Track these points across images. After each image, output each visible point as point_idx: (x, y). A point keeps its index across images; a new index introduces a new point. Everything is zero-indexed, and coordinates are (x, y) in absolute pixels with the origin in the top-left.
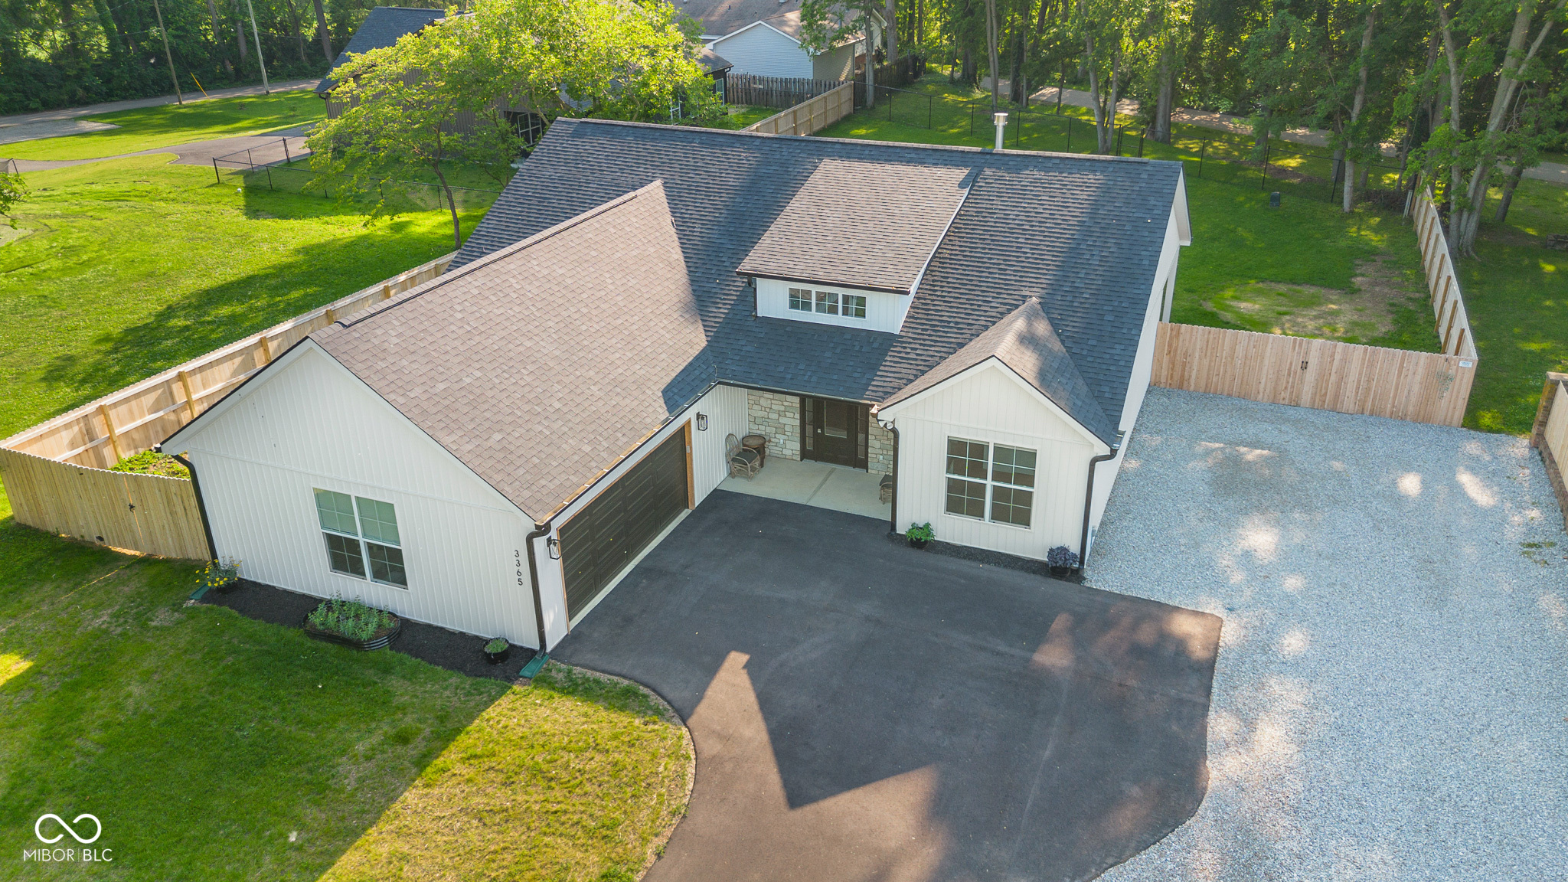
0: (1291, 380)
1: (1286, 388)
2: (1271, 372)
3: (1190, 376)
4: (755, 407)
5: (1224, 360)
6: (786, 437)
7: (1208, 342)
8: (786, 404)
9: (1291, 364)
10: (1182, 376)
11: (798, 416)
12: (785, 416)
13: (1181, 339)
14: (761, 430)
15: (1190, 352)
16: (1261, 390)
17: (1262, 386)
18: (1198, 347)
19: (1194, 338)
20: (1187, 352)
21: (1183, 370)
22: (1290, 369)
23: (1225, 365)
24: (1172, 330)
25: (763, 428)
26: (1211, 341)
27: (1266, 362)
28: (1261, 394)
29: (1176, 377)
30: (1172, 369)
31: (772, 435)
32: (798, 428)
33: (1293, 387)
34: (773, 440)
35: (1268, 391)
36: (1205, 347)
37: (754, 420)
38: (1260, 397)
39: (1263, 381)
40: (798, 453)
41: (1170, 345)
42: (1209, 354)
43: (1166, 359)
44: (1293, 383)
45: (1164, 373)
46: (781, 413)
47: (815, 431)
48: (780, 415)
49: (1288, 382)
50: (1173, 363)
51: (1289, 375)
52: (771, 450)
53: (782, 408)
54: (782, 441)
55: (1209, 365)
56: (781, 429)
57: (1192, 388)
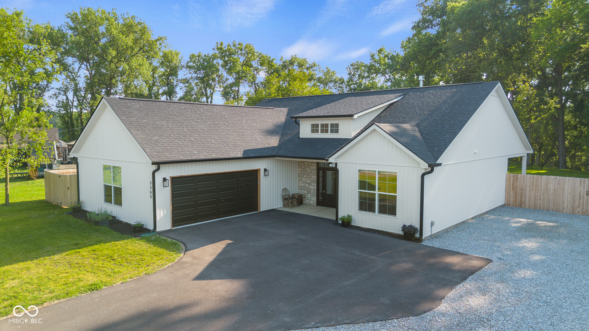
0: (581, 201)
1: (579, 206)
2: (569, 197)
3: (525, 200)
4: (301, 182)
5: (542, 192)
6: (311, 195)
7: (533, 182)
8: (311, 179)
9: (580, 192)
10: (521, 201)
11: (316, 185)
12: (311, 185)
13: (519, 181)
14: (302, 192)
15: (524, 188)
16: (565, 208)
17: (566, 204)
18: (528, 185)
19: (525, 180)
20: (522, 188)
21: (521, 197)
22: (580, 195)
23: (543, 194)
24: (513, 177)
25: (303, 191)
26: (534, 182)
27: (566, 192)
28: (565, 209)
29: (518, 201)
30: (516, 197)
31: (306, 195)
32: (316, 190)
33: (583, 205)
34: (306, 197)
35: (569, 207)
36: (531, 185)
37: (300, 188)
38: (565, 211)
39: (566, 202)
40: (316, 202)
41: (513, 185)
42: (534, 189)
43: (512, 192)
44: (583, 202)
45: (512, 199)
46: (310, 184)
47: (323, 191)
48: (309, 185)
49: (580, 203)
50: (515, 193)
51: (580, 198)
52: (306, 201)
53: (310, 181)
54: (309, 197)
55: (535, 195)
56: (309, 191)
57: (527, 207)
